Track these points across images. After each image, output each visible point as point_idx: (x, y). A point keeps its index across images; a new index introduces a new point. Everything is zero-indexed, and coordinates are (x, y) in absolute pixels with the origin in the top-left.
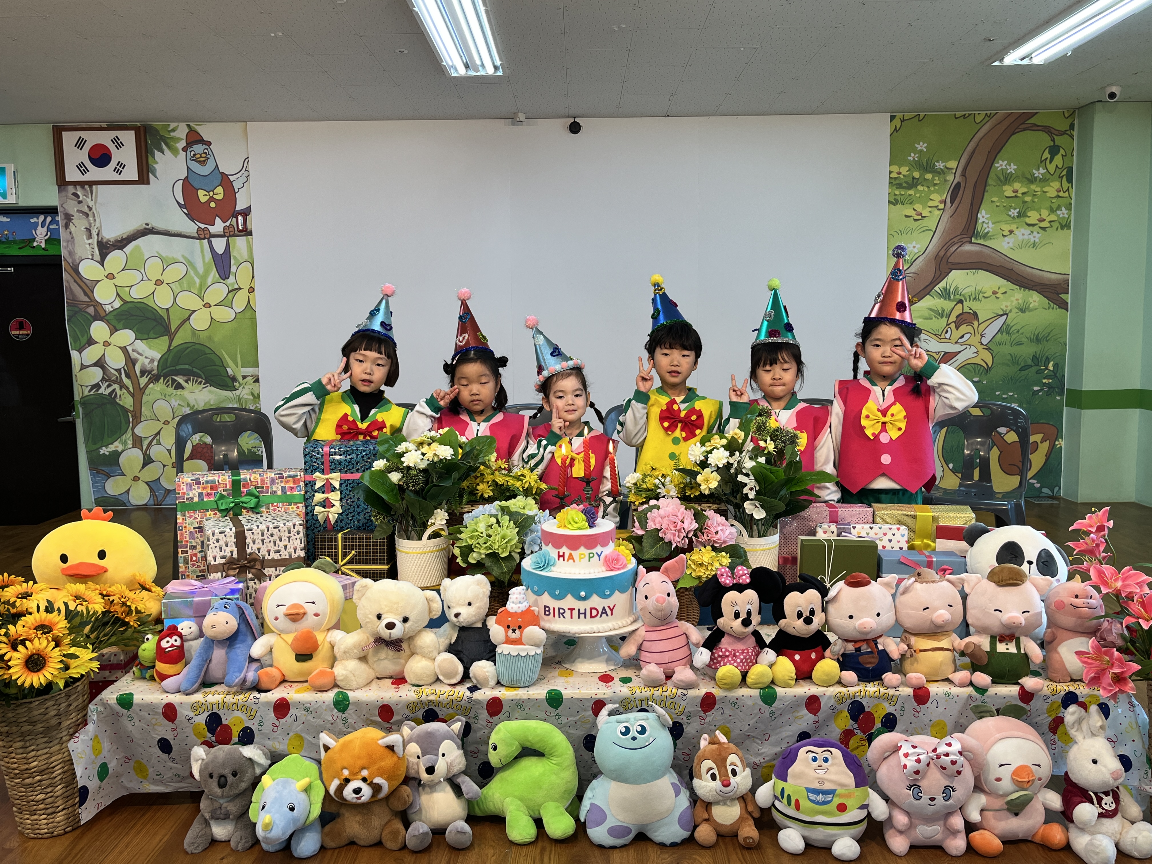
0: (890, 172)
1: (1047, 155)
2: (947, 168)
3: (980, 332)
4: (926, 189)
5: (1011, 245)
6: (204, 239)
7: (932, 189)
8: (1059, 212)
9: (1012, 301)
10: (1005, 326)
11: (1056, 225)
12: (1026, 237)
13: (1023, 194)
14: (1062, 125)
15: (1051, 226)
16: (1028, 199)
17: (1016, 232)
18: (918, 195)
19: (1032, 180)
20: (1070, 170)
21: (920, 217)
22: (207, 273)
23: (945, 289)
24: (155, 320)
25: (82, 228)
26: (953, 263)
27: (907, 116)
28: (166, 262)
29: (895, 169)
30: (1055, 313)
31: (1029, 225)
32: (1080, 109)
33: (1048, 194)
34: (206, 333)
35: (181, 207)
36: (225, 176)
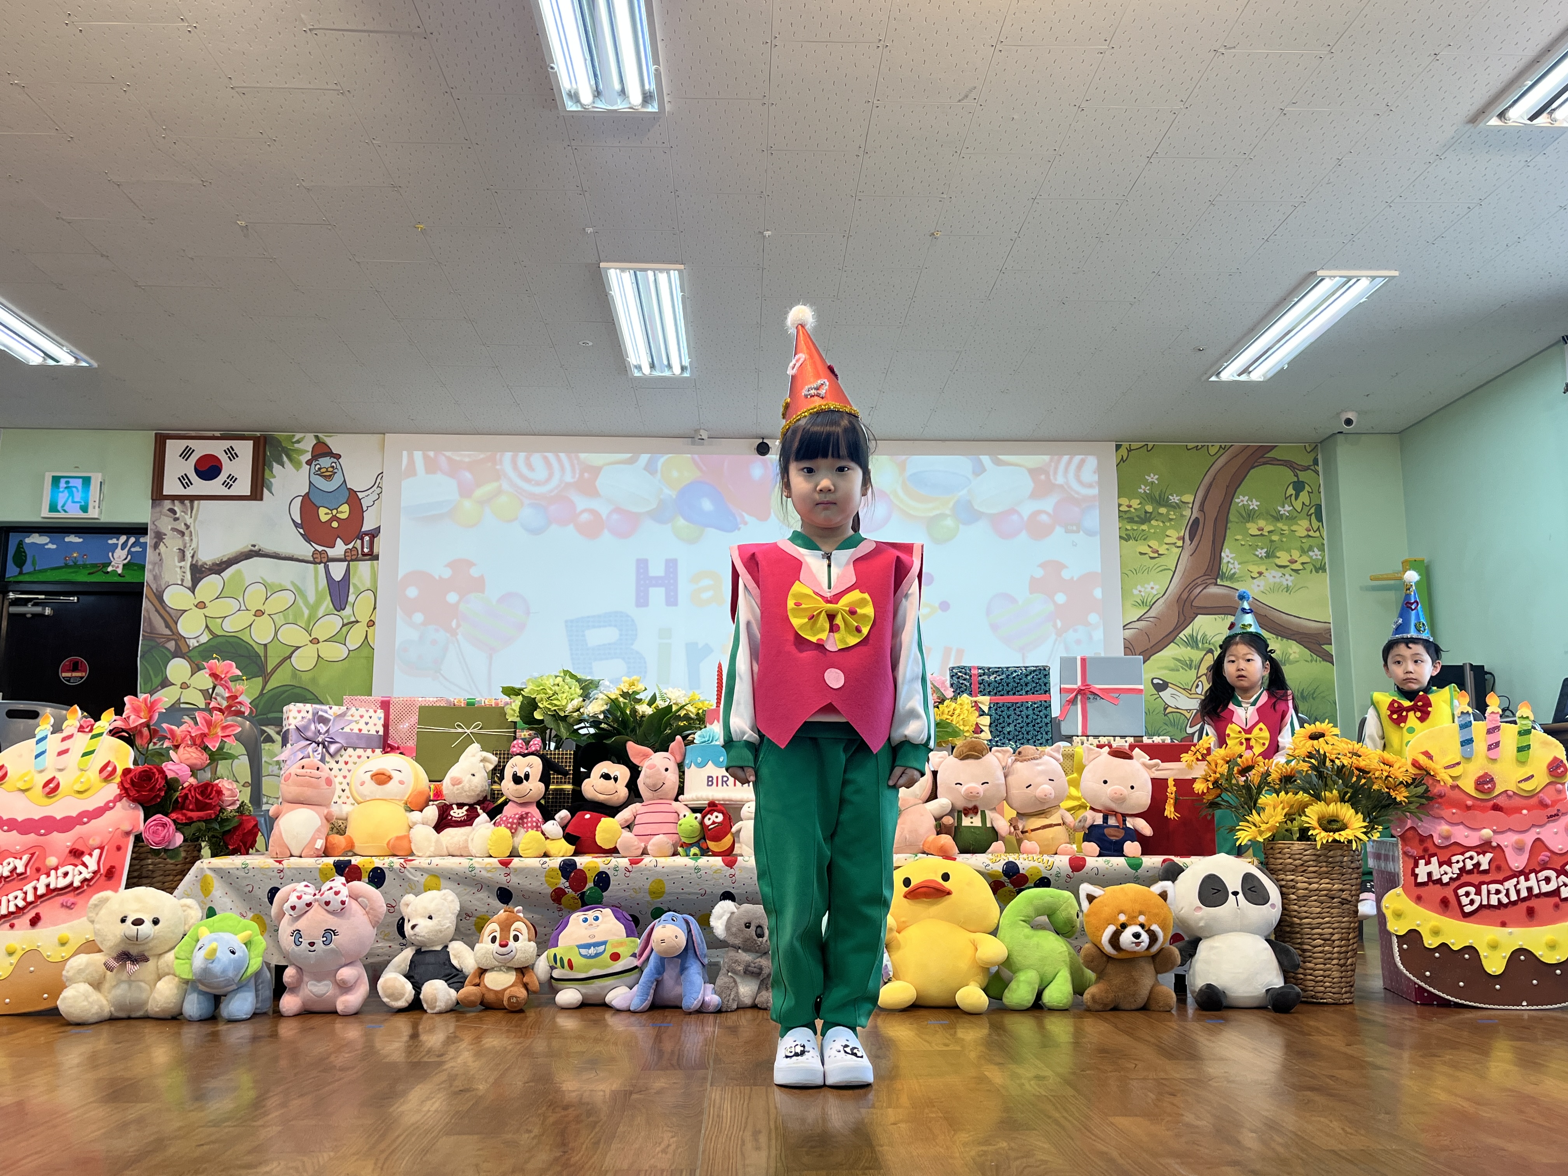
0: (1120, 505)
1: (1291, 491)
2: (1183, 502)
4: (1161, 525)
5: (1262, 588)
6: (320, 563)
7: (1168, 524)
8: (1311, 553)
11: (1309, 567)
12: (1277, 580)
13: (1269, 532)
14: (1305, 460)
15: (1305, 569)
16: (1275, 538)
17: (1266, 573)
18: (1152, 531)
19: (1278, 518)
20: (1319, 507)
21: (1156, 555)
22: (319, 601)
23: (1192, 636)
24: (249, 657)
25: (175, 549)
26: (1198, 608)
27: (1135, 445)
28: (271, 590)
29: (1125, 501)
30: (1319, 667)
31: (1280, 567)
32: (1321, 442)
33: (1297, 534)
34: (309, 675)
35: (296, 527)
36: (352, 493)
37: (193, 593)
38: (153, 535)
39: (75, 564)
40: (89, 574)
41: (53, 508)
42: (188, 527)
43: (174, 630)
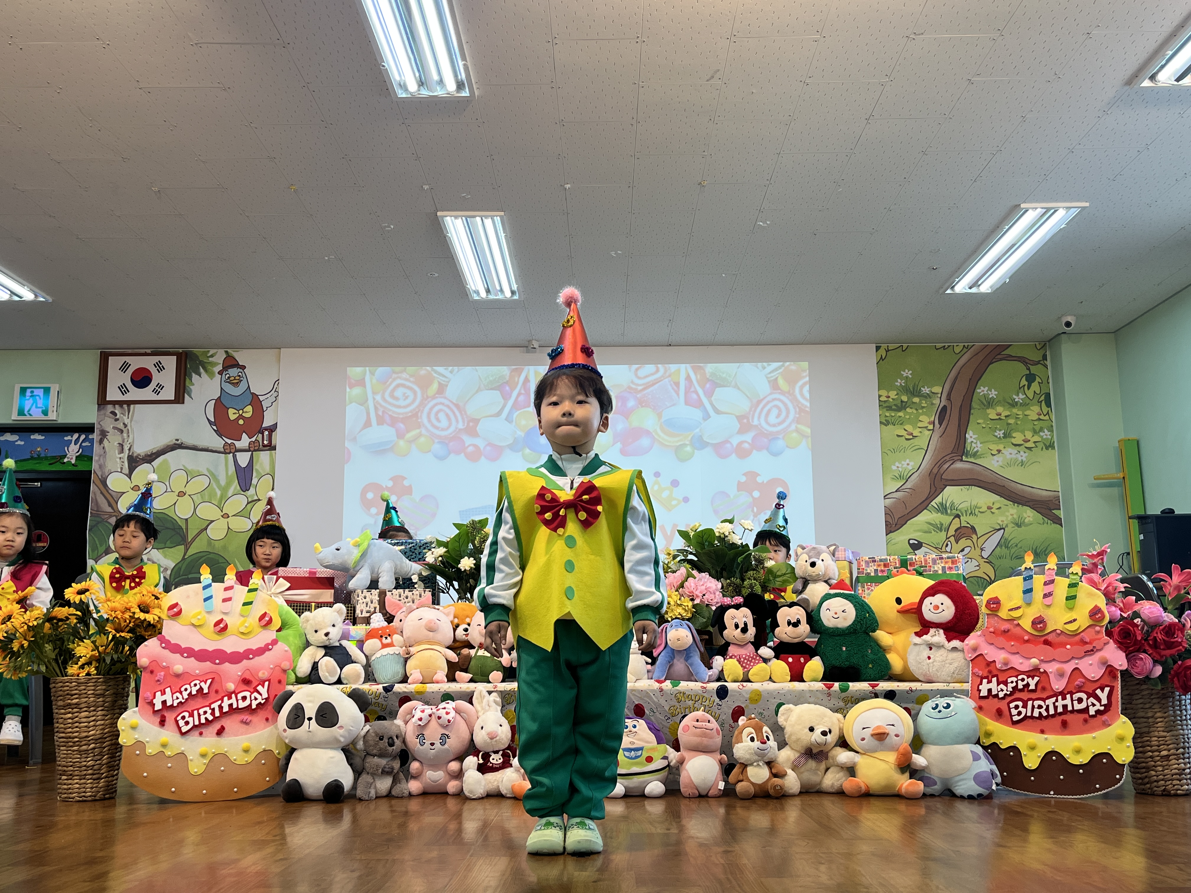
0: (880, 396)
1: (1024, 382)
2: (933, 393)
3: (979, 546)
4: (915, 412)
5: (1000, 463)
6: (229, 453)
7: (921, 411)
8: (1041, 434)
9: (1007, 517)
10: (1003, 540)
11: (1040, 445)
12: (1013, 456)
13: (1006, 416)
14: (1036, 356)
15: (1037, 447)
16: (1011, 421)
17: (1004, 451)
19: (1013, 404)
20: (1048, 396)
21: (911, 437)
22: (229, 484)
23: (942, 504)
24: (174, 529)
25: (116, 444)
26: (947, 480)
27: (892, 346)
28: (191, 475)
29: (884, 393)
30: (1049, 529)
31: (1015, 445)
32: (1049, 341)
33: (1030, 418)
34: (222, 543)
35: (210, 424)
36: (255, 396)
37: (130, 478)
38: (99, 433)
39: (39, 456)
40: (50, 464)
41: (21, 413)
42: (125, 425)
43: (115, 508)
